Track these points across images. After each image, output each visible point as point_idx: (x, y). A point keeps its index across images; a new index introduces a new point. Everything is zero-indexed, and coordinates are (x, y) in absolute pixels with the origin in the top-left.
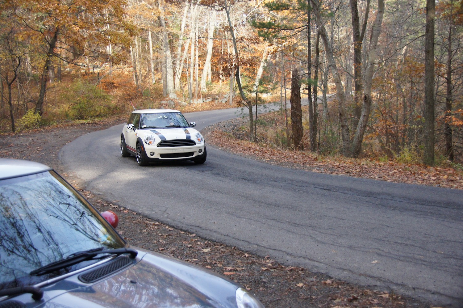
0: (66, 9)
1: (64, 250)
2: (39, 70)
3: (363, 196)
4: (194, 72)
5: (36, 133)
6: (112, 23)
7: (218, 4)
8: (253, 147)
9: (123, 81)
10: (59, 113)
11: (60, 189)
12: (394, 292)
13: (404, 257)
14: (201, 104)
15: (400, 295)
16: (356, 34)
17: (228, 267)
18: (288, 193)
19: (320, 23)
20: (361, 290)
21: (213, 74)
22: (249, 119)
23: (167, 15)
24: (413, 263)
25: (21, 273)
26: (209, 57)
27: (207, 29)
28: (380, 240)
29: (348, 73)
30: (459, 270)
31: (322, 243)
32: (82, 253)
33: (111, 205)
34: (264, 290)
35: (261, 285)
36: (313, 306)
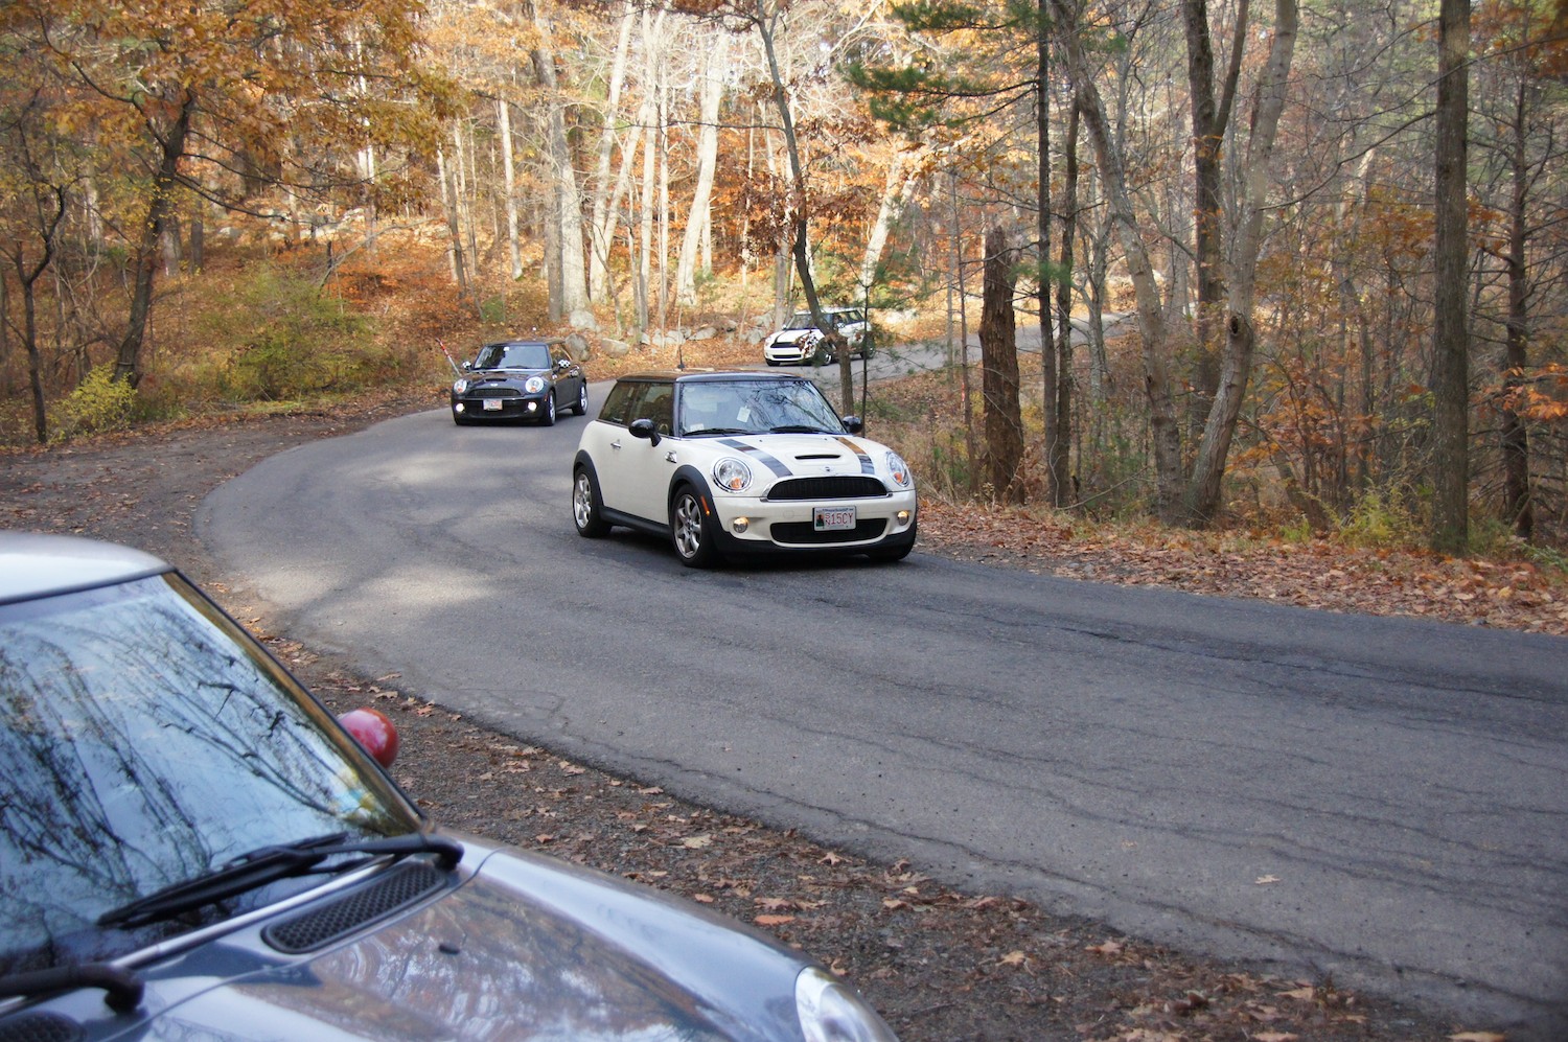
0: (218, 26)
1: (214, 842)
2: (128, 233)
3: (1227, 658)
4: (654, 240)
5: (118, 447)
6: (376, 72)
7: (736, 9)
9: (414, 269)
10: (196, 377)
11: (199, 637)
12: (1333, 981)
13: (1364, 862)
14: (676, 349)
15: (1353, 991)
16: (1201, 108)
17: (771, 900)
18: (973, 647)
19: (1082, 74)
20: (1220, 976)
21: (718, 245)
23: (562, 45)
24: (1396, 885)
25: (68, 921)
26: (704, 187)
27: (698, 94)
28: (1284, 805)
29: (1176, 242)
30: (1551, 906)
31: (1089, 816)
32: (275, 853)
33: (372, 692)
34: (893, 976)
35: (882, 959)
36: (1055, 1030)
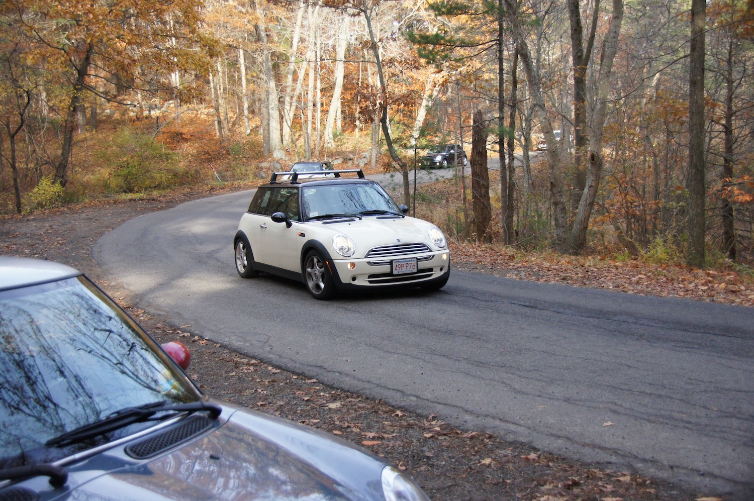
1: (102, 405)
2: (60, 112)
3: (589, 317)
4: (313, 116)
5: (56, 215)
6: (180, 35)
7: (353, 5)
9: (198, 130)
10: (93, 182)
11: (95, 307)
12: (639, 472)
13: (655, 415)
15: (649, 477)
16: (577, 53)
17: (369, 433)
18: (467, 312)
19: (519, 36)
21: (344, 118)
22: (403, 192)
24: (670, 426)
25: (31, 444)
26: (338, 91)
27: (335, 46)
28: (616, 388)
29: (565, 117)
30: (745, 437)
31: (523, 393)
32: (131, 411)
33: (178, 333)
34: (428, 470)
35: (423, 462)
36: (506, 496)
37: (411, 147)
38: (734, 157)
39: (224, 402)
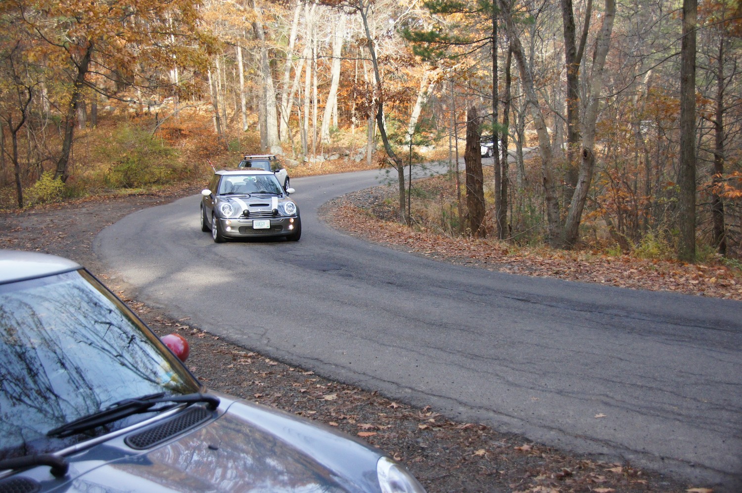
0: (104, 11)
2: (61, 109)
3: (581, 311)
5: (57, 210)
6: (179, 33)
8: (405, 231)
9: (197, 126)
10: (94, 177)
11: (95, 300)
12: (631, 464)
13: (646, 407)
14: (321, 164)
16: (570, 50)
18: (461, 305)
19: (513, 34)
20: (578, 461)
21: (341, 115)
22: (398, 188)
23: (267, 20)
24: (661, 418)
25: (33, 434)
28: (608, 381)
29: (558, 114)
30: (735, 428)
31: (516, 385)
32: (131, 402)
33: (177, 326)
34: (423, 461)
35: (418, 453)
36: (501, 486)
37: (407, 143)
38: (725, 153)
39: (222, 394)
